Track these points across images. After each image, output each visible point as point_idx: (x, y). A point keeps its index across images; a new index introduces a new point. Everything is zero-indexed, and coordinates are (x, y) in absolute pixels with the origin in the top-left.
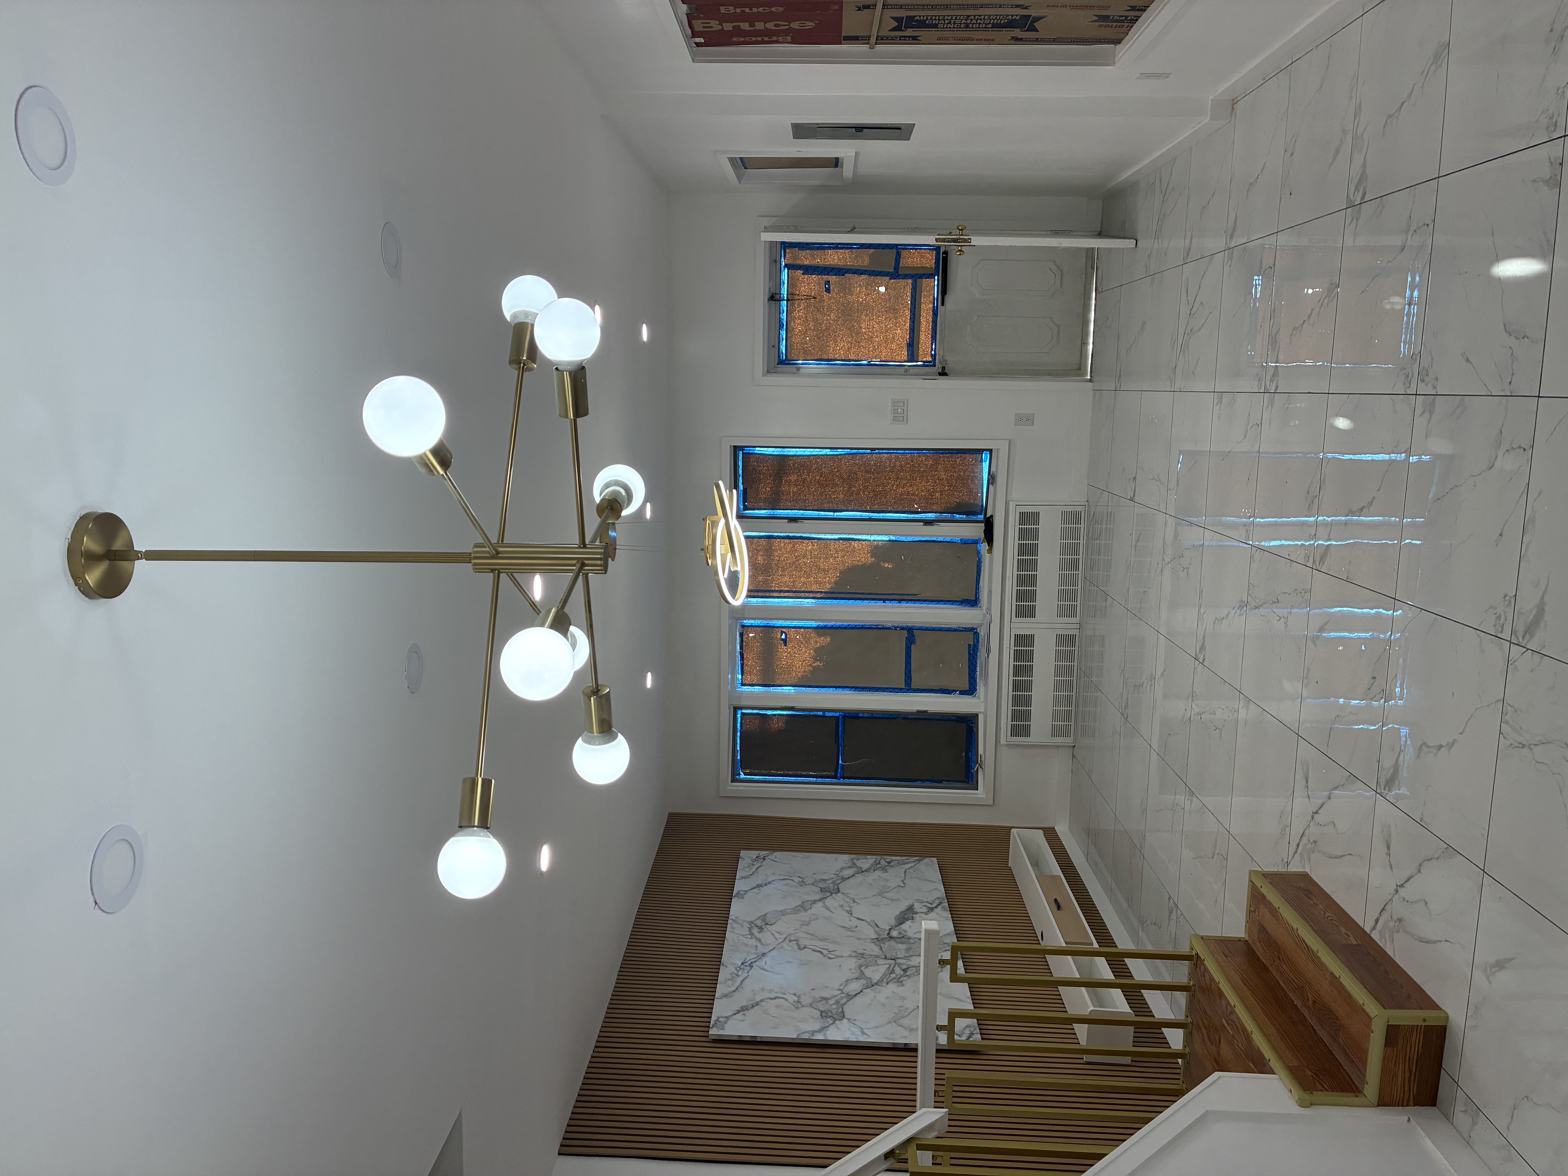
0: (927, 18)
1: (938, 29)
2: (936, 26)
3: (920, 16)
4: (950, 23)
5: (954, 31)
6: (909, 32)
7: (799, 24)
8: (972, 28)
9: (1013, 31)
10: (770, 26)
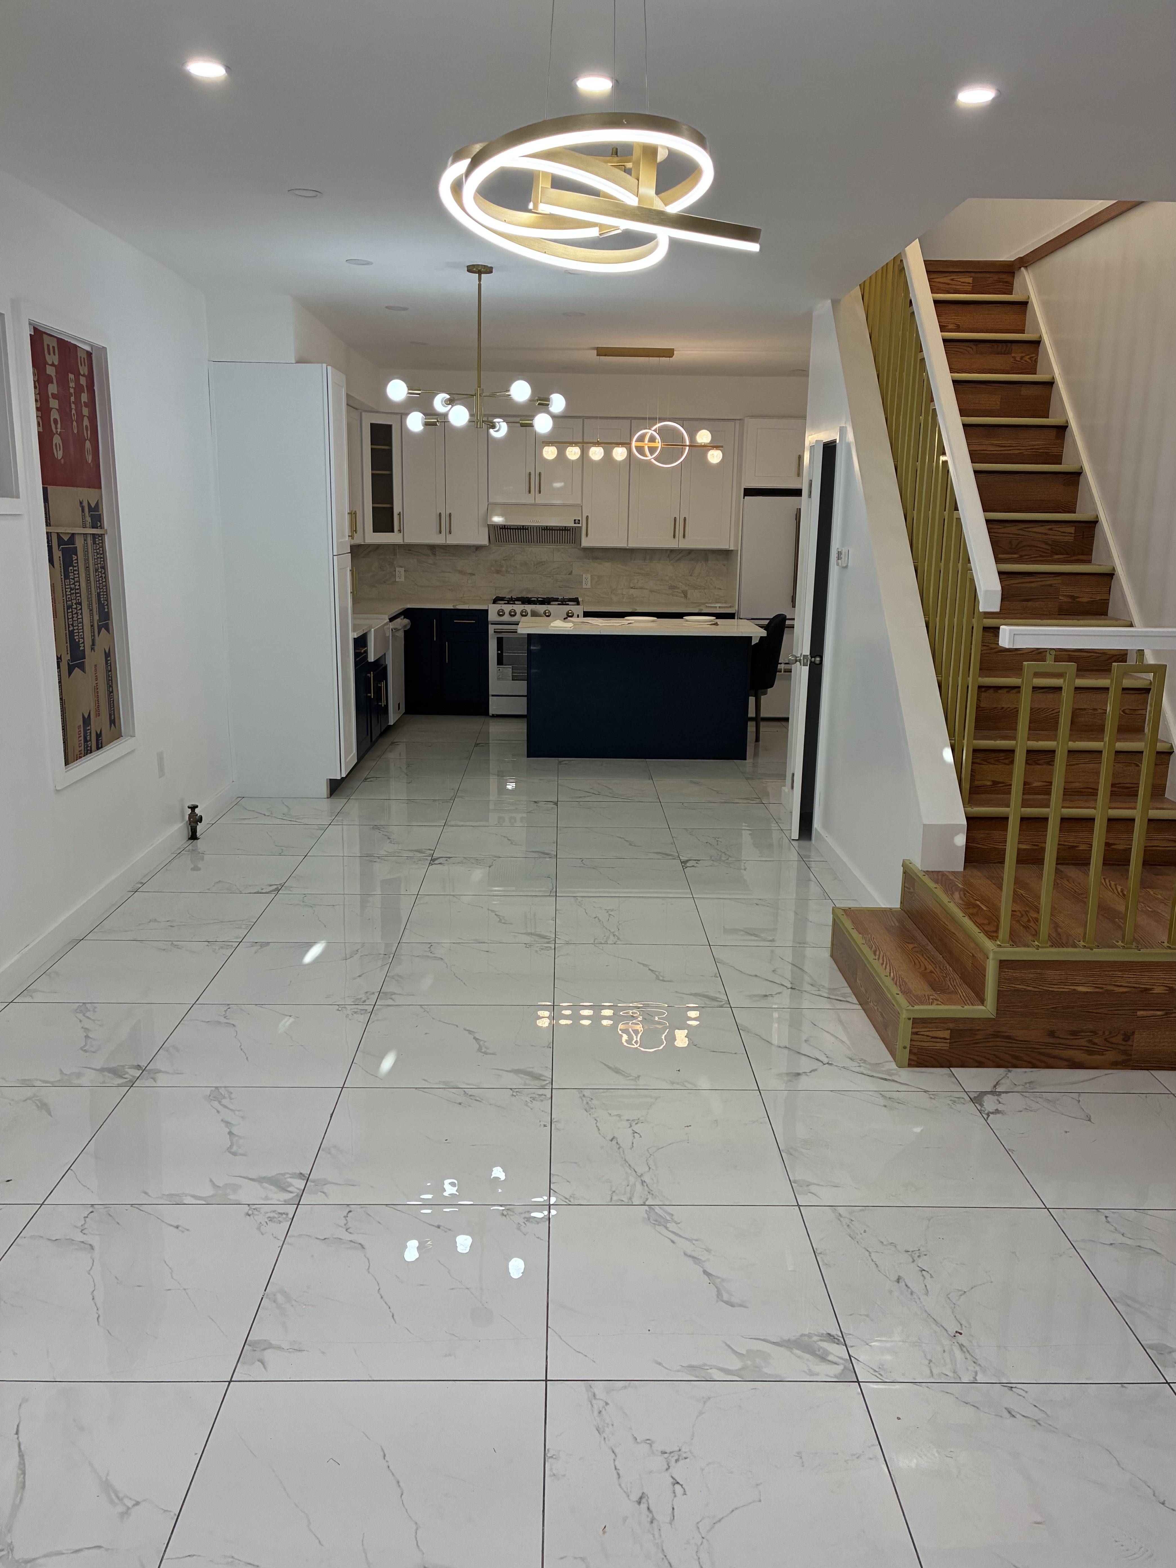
0: (76, 567)
1: (63, 580)
2: (66, 576)
3: (77, 559)
4: (71, 589)
5: (63, 597)
6: (57, 554)
7: (59, 444)
8: (68, 613)
9: (68, 654)
10: (55, 415)
